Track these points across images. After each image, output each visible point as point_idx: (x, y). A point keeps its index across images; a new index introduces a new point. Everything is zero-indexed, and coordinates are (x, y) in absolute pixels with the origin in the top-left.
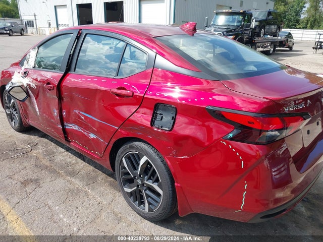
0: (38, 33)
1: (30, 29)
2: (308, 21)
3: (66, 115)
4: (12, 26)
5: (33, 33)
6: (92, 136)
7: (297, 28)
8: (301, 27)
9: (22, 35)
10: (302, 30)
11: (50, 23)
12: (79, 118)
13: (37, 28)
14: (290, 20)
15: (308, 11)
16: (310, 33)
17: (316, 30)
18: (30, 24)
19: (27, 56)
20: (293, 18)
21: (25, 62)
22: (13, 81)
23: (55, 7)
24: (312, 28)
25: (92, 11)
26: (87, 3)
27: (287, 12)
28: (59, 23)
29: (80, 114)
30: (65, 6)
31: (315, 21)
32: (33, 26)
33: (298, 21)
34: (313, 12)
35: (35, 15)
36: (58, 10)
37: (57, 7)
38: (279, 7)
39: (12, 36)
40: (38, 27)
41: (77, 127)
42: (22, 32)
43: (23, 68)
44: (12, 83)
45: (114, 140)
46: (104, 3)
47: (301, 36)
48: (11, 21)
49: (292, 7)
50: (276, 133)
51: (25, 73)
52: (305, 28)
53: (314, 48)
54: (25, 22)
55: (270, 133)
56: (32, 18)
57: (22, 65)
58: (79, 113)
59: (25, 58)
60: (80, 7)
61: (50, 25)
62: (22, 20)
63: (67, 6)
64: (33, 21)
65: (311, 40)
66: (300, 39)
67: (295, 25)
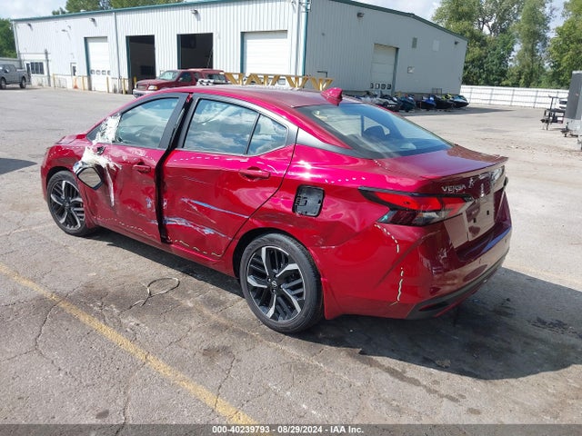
0: (52, 85)
1: (35, 79)
2: (520, 73)
3: (168, 205)
4: (6, 72)
5: (41, 85)
6: (207, 231)
7: (502, 86)
8: (510, 83)
9: (22, 87)
10: (513, 88)
11: (74, 68)
12: (189, 208)
13: (49, 75)
14: (490, 72)
15: (520, 57)
16: (526, 93)
17: (536, 89)
18: (37, 68)
19: (103, 126)
20: (495, 68)
21: (99, 134)
22: (83, 159)
23: (86, 39)
24: (527, 85)
25: (154, 49)
26: (146, 34)
27: (485, 58)
28: (92, 67)
29: (192, 203)
30: (104, 38)
31: (532, 73)
32: (42, 72)
33: (503, 74)
34: (528, 58)
35: (46, 53)
36: (91, 45)
37: (88, 40)
38: (471, 50)
39: (5, 89)
40: (51, 75)
41: (184, 220)
42: (23, 83)
43: (94, 142)
44: (83, 163)
45: (242, 233)
46: (178, 35)
47: (509, 98)
48: (4, 63)
49: (494, 50)
50: (433, 214)
51: (99, 149)
52: (516, 85)
53: (543, 121)
54: (28, 65)
55: (426, 215)
56: (40, 58)
57: (94, 138)
58: (189, 202)
59: (97, 127)
60: (132, 41)
61: (75, 71)
62: (20, 61)
63: (109, 38)
64: (41, 64)
65: (527, 105)
66: (509, 103)
67: (500, 81)
